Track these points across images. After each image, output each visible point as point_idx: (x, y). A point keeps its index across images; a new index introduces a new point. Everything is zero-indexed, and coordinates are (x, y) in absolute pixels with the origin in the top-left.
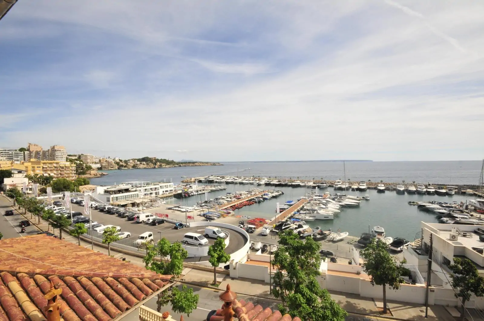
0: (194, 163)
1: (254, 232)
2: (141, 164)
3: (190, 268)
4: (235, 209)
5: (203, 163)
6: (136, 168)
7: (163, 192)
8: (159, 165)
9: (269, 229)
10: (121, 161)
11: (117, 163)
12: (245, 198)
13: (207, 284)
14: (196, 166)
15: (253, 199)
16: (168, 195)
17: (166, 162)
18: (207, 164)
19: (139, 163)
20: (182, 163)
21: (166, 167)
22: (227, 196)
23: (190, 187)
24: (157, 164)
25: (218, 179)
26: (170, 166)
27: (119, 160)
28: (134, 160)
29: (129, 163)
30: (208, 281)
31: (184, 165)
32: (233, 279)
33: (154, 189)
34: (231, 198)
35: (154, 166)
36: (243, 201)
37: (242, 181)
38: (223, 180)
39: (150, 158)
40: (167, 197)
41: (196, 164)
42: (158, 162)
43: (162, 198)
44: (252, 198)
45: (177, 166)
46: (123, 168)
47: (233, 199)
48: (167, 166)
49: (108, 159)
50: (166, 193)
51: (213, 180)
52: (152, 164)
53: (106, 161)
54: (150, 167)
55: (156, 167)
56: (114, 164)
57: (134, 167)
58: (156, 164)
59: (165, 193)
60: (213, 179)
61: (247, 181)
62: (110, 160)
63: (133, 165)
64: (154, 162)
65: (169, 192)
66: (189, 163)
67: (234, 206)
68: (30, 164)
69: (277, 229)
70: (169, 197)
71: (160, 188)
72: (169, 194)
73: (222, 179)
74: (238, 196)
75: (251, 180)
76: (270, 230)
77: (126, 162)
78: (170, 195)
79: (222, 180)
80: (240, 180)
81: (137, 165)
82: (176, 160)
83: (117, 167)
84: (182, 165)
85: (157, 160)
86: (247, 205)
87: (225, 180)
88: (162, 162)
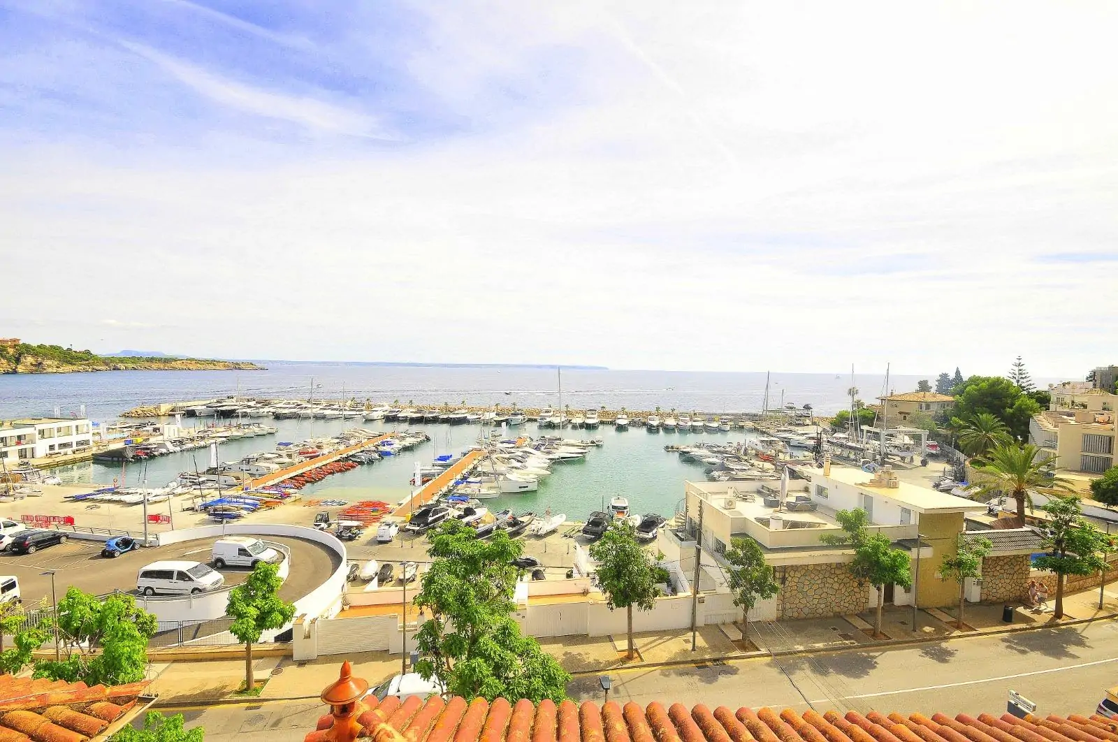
0: (167, 361)
1: (357, 538)
3: (164, 661)
4: (303, 485)
5: (198, 361)
7: (52, 447)
8: (32, 364)
9: (396, 526)
12: (330, 454)
13: (223, 694)
14: (174, 369)
15: (353, 456)
16: (71, 456)
17: (62, 355)
18: (214, 365)
20: (121, 361)
21: (60, 370)
22: (280, 452)
23: (155, 430)
24: (22, 359)
25: (249, 407)
26: (75, 368)
30: (224, 687)
31: (130, 365)
32: (302, 663)
33: (16, 440)
34: (290, 456)
35: (13, 366)
36: (324, 463)
37: (322, 411)
38: (266, 409)
40: (65, 463)
41: (178, 364)
42: (28, 353)
43: (48, 466)
44: (351, 454)
45: (103, 368)
47: (296, 459)
48: (69, 368)
50: (63, 451)
51: (233, 411)
52: (4, 361)
55: (20, 369)
58: (18, 361)
59: (57, 450)
60: (233, 408)
61: (336, 412)
64: (13, 355)
65: (75, 447)
66: (151, 360)
67: (302, 475)
69: (415, 524)
70: (74, 462)
71: (38, 436)
72: (74, 453)
73: (261, 408)
74: (310, 450)
75: (346, 408)
76: (397, 528)
78: (78, 456)
79: (261, 410)
80: (317, 410)
82: (99, 351)
84: (123, 367)
85: (27, 349)
86: (338, 472)
87: (272, 410)
88: (45, 356)
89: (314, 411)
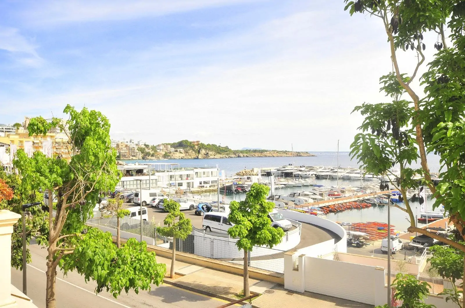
0: (262, 151)
1: (364, 246)
2: (177, 151)
4: (328, 213)
5: (278, 152)
6: (169, 158)
7: (201, 183)
8: (204, 154)
9: (400, 242)
10: (147, 146)
11: (142, 150)
12: (349, 197)
13: (227, 293)
14: (266, 156)
15: (368, 200)
16: (208, 188)
17: (216, 149)
18: (286, 154)
19: (173, 149)
20: (242, 152)
21: (216, 157)
22: (315, 192)
23: (248, 178)
24: (201, 151)
25: (301, 171)
26: (221, 156)
27: (145, 145)
28: (166, 145)
29: (158, 151)
30: (229, 288)
31: (245, 155)
32: (291, 292)
33: (186, 177)
34: (321, 195)
35: (197, 155)
36: (345, 201)
37: (348, 175)
38: (311, 173)
39: (191, 143)
40: (206, 191)
41: (267, 154)
42: (203, 148)
43: (198, 192)
44: (366, 198)
45: (233, 156)
46: (150, 158)
47: (326, 198)
48: (218, 156)
49: (129, 144)
50: (205, 185)
51: (292, 173)
52: (194, 152)
53: (126, 146)
54: (190, 157)
55: (200, 157)
56: (137, 151)
57: (165, 156)
58: (199, 152)
59: (203, 185)
60: (292, 171)
62: (132, 145)
63: (164, 153)
64: (197, 149)
65: (210, 184)
66: (255, 151)
67: (328, 207)
68: (17, 137)
70: (210, 191)
71: (195, 176)
72: (210, 187)
73: (308, 171)
74: (336, 193)
76: (401, 244)
77: (154, 148)
78: (212, 188)
79: (308, 173)
80: (344, 173)
81: (170, 153)
83: (141, 156)
84: (242, 156)
85: (203, 146)
86: (355, 208)
87: (315, 173)
88: (209, 149)
89: (342, 174)
